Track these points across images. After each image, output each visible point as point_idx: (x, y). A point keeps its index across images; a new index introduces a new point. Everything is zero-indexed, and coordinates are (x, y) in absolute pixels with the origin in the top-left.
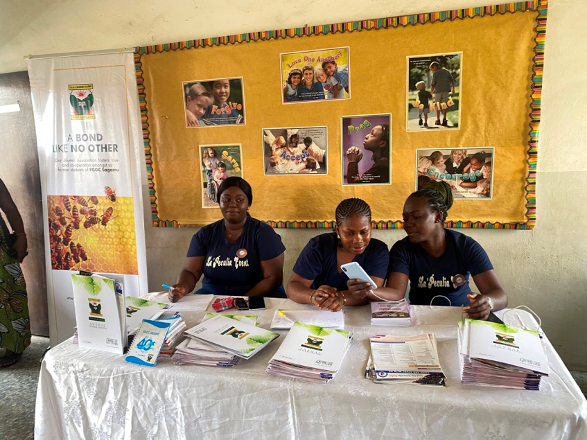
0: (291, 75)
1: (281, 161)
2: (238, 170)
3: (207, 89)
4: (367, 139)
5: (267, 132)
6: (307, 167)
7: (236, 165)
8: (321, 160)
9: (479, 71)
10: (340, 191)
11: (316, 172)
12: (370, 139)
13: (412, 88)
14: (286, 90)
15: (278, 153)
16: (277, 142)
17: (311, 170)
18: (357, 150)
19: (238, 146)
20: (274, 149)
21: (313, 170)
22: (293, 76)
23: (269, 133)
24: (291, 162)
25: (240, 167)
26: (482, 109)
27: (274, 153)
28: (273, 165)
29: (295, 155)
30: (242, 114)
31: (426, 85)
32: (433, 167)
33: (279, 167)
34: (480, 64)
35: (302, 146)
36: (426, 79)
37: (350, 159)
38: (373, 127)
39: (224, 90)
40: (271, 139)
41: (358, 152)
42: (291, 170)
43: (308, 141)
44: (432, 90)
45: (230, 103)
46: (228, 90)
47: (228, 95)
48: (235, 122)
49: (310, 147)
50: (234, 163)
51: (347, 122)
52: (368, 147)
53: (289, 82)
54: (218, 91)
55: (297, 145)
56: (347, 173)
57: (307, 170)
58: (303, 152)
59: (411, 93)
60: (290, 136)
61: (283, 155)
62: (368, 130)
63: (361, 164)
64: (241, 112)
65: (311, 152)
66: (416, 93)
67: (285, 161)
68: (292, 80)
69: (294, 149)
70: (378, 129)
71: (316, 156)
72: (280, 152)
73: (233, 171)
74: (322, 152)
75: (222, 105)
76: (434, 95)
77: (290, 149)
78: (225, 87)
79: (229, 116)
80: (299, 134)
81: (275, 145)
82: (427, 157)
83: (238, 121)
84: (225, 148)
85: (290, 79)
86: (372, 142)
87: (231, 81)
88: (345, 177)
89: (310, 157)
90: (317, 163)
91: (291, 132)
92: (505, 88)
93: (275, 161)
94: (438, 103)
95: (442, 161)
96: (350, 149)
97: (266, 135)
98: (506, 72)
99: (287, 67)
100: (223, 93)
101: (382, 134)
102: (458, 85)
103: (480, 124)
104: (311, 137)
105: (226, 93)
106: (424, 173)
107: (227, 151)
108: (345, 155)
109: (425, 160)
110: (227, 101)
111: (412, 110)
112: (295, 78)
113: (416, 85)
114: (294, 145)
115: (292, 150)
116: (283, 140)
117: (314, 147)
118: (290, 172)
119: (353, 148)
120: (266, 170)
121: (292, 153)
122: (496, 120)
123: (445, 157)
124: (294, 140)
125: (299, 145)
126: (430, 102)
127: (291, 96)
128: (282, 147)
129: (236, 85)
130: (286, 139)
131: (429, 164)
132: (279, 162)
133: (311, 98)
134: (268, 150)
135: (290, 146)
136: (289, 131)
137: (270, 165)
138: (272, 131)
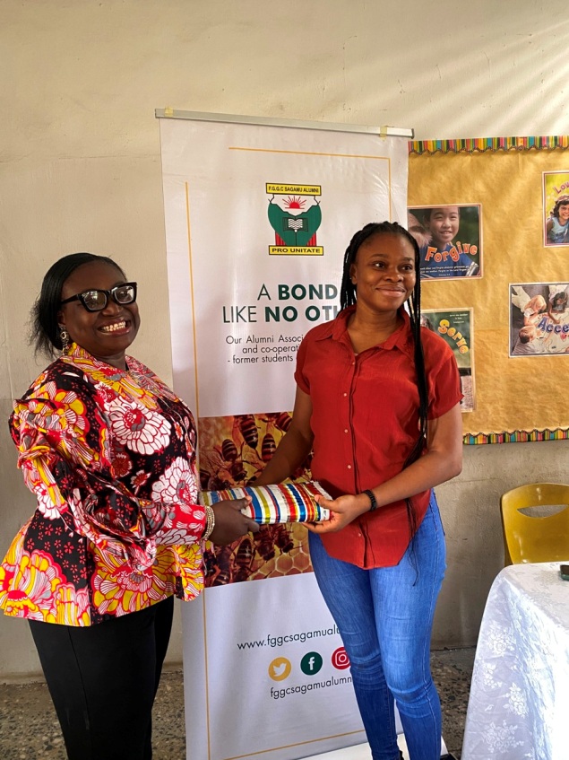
0: (559, 204)
1: (538, 334)
2: (465, 349)
5: (516, 289)
7: (463, 341)
14: (550, 227)
15: (532, 322)
16: (532, 305)
19: (468, 312)
20: (527, 315)
22: (562, 206)
23: (519, 290)
24: (554, 334)
25: (469, 345)
27: (526, 322)
28: (525, 340)
29: (561, 325)
33: (534, 344)
39: (449, 223)
40: (523, 300)
42: (554, 347)
45: (459, 244)
46: (456, 222)
47: (457, 231)
48: (464, 274)
50: (458, 340)
53: (556, 214)
54: (440, 224)
55: (564, 308)
60: (553, 296)
61: (541, 325)
67: (544, 334)
68: (560, 211)
69: (560, 315)
72: (536, 320)
73: (457, 351)
75: (445, 247)
77: (553, 315)
78: (452, 218)
79: (455, 264)
81: (529, 309)
83: (470, 272)
84: (446, 315)
85: (556, 209)
87: (462, 210)
91: (555, 290)
93: (529, 334)
97: (516, 294)
99: (554, 192)
100: (446, 228)
105: (453, 227)
107: (449, 319)
110: (454, 241)
112: (564, 208)
114: (560, 308)
115: (557, 317)
116: (542, 302)
118: (552, 351)
120: (513, 349)
121: (555, 322)
124: (559, 303)
125: (567, 310)
127: (557, 235)
128: (540, 312)
129: (470, 217)
130: (547, 299)
132: (535, 335)
134: (517, 317)
135: (554, 311)
136: (552, 288)
137: (519, 340)
138: (525, 288)
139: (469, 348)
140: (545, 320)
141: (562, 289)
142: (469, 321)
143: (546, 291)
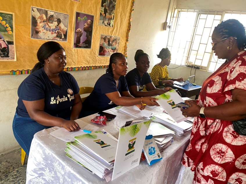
1: (43, 31)
2: (10, 33)
4: (85, 26)
5: (34, 9)
7: (9, 28)
8: (65, 33)
10: (72, 51)
11: (62, 40)
12: (86, 26)
13: (102, 6)
15: (40, 25)
18: (81, 30)
19: (12, 15)
20: (39, 21)
21: (60, 39)
23: (35, 9)
24: (48, 32)
25: (12, 31)
27: (38, 25)
28: (37, 32)
29: (52, 28)
32: (104, 43)
33: (41, 34)
35: (56, 23)
38: (88, 20)
40: (37, 15)
41: (81, 31)
43: (59, 21)
49: (60, 25)
51: (78, 14)
52: (85, 30)
55: (53, 22)
56: (75, 42)
57: (57, 38)
58: (56, 27)
59: (102, 8)
60: (49, 16)
61: (44, 27)
62: (85, 21)
67: (45, 31)
70: (89, 21)
72: (42, 24)
73: (6, 33)
74: (65, 29)
76: (108, 11)
77: (49, 24)
81: (39, 19)
82: (103, 38)
84: (1, 14)
88: (74, 44)
89: (59, 31)
90: (63, 35)
93: (39, 30)
94: (109, 15)
95: (107, 40)
97: (34, 11)
98: (126, 9)
102: (115, 9)
103: (118, 27)
104: (61, 18)
107: (2, 16)
108: (75, 32)
109: (103, 39)
111: (101, 16)
113: (104, 4)
114: (51, 21)
115: (50, 25)
116: (44, 17)
117: (62, 25)
118: (48, 38)
119: (79, 29)
120: (32, 35)
122: (122, 26)
123: (108, 39)
128: (44, 22)
132: (41, 31)
134: (34, 22)
135: (49, 22)
136: (49, 12)
137: (35, 32)
138: (37, 9)
139: (12, 32)
140: (45, 25)
141: (52, 13)
142: (12, 19)
143: (46, 13)
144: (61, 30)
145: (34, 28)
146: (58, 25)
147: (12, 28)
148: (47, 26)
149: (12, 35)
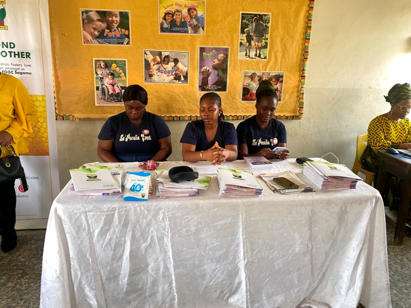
0: (166, 14)
1: (157, 73)
2: (124, 78)
3: (101, 17)
4: (214, 62)
5: (147, 52)
6: (175, 79)
7: (123, 74)
8: (185, 74)
9: (280, 26)
10: (196, 96)
11: (181, 82)
12: (216, 62)
13: (243, 32)
14: (162, 24)
15: (154, 67)
16: (154, 60)
17: (177, 81)
18: (208, 69)
19: (125, 61)
20: (152, 64)
21: (179, 81)
22: (167, 15)
23: (148, 52)
24: (163, 74)
25: (125, 76)
26: (280, 49)
27: (151, 67)
28: (151, 76)
29: (167, 70)
30: (129, 38)
31: (250, 31)
32: (251, 82)
33: (155, 78)
34: (280, 22)
35: (172, 64)
36: (251, 28)
37: (203, 75)
38: (218, 55)
39: (115, 19)
40: (150, 57)
41: (209, 70)
42: (164, 80)
43: (176, 61)
44: (254, 34)
45: (119, 29)
46: (118, 19)
47: (118, 23)
48: (122, 43)
49: (177, 65)
50: (120, 73)
51: (202, 50)
52: (215, 68)
53: (165, 18)
54: (110, 19)
55: (168, 63)
56: (201, 84)
57: (175, 81)
58: (172, 68)
59: (242, 35)
60: (164, 57)
61: (158, 70)
62: (215, 57)
63: (210, 79)
64: (128, 36)
65: (178, 68)
66: (245, 35)
67: (159, 74)
68: (167, 17)
69: (166, 66)
70: (221, 56)
71: (182, 72)
72: (156, 67)
73: (120, 79)
74: (185, 69)
75: (113, 30)
76: (254, 38)
77: (164, 65)
78: (116, 17)
79: (118, 38)
80: (170, 55)
81: (152, 62)
82: (249, 76)
83: (125, 43)
84: (115, 62)
85: (165, 16)
86: (217, 64)
87: (121, 13)
88: (200, 87)
89: (177, 72)
90: (182, 77)
91: (164, 54)
92: (292, 38)
93: (152, 73)
94: (256, 43)
95: (257, 79)
96: (203, 68)
97: (146, 54)
98: (293, 28)
99: (164, 8)
100: (113, 21)
101: (223, 60)
102: (268, 33)
103: (278, 58)
104: (178, 58)
105: (117, 21)
106: (247, 86)
107: (116, 63)
108: (200, 72)
109: (248, 78)
110: (118, 27)
111: (242, 46)
112: (169, 16)
113: (245, 30)
114: (166, 62)
115: (165, 66)
116: (158, 59)
117: (180, 65)
118: (163, 81)
119: (205, 68)
120: (146, 79)
121: (164, 68)
122: (286, 56)
123: (258, 76)
124: (166, 60)
125: (170, 63)
126: (252, 42)
127: (165, 28)
128: (158, 64)
129: (124, 16)
130: (161, 58)
131: (250, 81)
132: (155, 74)
133: (179, 32)
134: (147, 65)
135: (164, 64)
136: (163, 53)
137: (148, 75)
138: (150, 52)
140: (160, 67)
141: (167, 54)
142: (125, 65)
143: (160, 54)
144: (178, 71)
145: (147, 71)
146: (175, 66)
147: (125, 73)
148: (162, 68)
149: (125, 81)
